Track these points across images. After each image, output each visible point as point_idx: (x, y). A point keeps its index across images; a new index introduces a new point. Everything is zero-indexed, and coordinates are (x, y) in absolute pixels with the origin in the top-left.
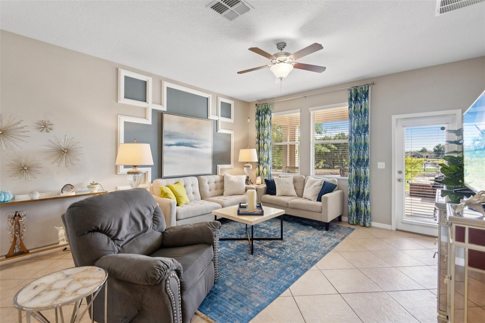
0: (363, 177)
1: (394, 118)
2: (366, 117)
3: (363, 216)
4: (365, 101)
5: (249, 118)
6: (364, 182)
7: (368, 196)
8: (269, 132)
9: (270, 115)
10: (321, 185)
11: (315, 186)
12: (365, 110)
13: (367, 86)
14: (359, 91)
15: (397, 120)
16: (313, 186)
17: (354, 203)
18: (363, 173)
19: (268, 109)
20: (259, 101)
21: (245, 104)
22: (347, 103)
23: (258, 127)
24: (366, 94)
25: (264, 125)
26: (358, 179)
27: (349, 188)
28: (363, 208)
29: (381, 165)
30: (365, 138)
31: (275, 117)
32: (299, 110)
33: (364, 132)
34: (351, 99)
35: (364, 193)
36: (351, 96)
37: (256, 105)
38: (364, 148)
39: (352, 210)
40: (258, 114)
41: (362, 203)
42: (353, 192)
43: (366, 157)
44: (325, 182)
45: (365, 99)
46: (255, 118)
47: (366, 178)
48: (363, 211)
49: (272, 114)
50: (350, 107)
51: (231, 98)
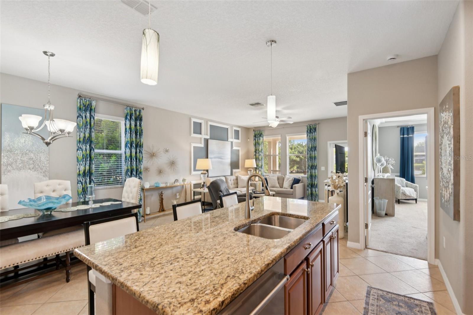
0: (314, 175)
1: (329, 143)
2: (315, 142)
3: (314, 197)
4: (315, 133)
5: (249, 138)
6: (315, 178)
7: (316, 185)
8: (262, 148)
9: (263, 137)
10: (292, 180)
11: (289, 181)
12: (315, 138)
13: (315, 125)
14: (312, 127)
15: (330, 144)
16: (288, 181)
17: (310, 190)
18: (314, 173)
19: (261, 133)
20: (255, 128)
21: (247, 129)
22: (306, 133)
23: (255, 145)
24: (315, 129)
25: (259, 144)
26: (311, 176)
27: (307, 182)
28: (314, 192)
29: (323, 168)
30: (315, 153)
31: (266, 139)
32: (280, 135)
33: (314, 150)
34: (308, 131)
35: (314, 184)
36: (308, 130)
37: (254, 130)
38: (314, 159)
39: (309, 194)
40: (255, 136)
41: (314, 190)
42: (309, 184)
43: (315, 164)
44: (295, 178)
45: (314, 132)
46: (253, 139)
47: (316, 175)
48: (314, 194)
49: (264, 137)
50: (307, 136)
51: (239, 127)
